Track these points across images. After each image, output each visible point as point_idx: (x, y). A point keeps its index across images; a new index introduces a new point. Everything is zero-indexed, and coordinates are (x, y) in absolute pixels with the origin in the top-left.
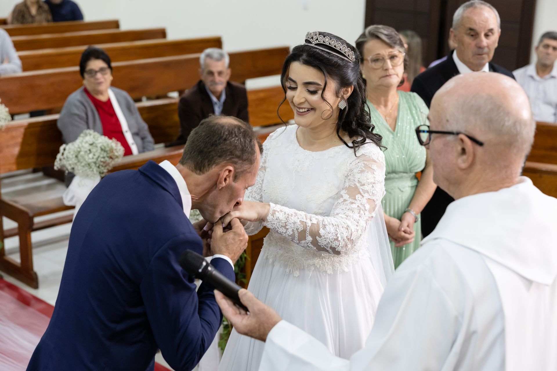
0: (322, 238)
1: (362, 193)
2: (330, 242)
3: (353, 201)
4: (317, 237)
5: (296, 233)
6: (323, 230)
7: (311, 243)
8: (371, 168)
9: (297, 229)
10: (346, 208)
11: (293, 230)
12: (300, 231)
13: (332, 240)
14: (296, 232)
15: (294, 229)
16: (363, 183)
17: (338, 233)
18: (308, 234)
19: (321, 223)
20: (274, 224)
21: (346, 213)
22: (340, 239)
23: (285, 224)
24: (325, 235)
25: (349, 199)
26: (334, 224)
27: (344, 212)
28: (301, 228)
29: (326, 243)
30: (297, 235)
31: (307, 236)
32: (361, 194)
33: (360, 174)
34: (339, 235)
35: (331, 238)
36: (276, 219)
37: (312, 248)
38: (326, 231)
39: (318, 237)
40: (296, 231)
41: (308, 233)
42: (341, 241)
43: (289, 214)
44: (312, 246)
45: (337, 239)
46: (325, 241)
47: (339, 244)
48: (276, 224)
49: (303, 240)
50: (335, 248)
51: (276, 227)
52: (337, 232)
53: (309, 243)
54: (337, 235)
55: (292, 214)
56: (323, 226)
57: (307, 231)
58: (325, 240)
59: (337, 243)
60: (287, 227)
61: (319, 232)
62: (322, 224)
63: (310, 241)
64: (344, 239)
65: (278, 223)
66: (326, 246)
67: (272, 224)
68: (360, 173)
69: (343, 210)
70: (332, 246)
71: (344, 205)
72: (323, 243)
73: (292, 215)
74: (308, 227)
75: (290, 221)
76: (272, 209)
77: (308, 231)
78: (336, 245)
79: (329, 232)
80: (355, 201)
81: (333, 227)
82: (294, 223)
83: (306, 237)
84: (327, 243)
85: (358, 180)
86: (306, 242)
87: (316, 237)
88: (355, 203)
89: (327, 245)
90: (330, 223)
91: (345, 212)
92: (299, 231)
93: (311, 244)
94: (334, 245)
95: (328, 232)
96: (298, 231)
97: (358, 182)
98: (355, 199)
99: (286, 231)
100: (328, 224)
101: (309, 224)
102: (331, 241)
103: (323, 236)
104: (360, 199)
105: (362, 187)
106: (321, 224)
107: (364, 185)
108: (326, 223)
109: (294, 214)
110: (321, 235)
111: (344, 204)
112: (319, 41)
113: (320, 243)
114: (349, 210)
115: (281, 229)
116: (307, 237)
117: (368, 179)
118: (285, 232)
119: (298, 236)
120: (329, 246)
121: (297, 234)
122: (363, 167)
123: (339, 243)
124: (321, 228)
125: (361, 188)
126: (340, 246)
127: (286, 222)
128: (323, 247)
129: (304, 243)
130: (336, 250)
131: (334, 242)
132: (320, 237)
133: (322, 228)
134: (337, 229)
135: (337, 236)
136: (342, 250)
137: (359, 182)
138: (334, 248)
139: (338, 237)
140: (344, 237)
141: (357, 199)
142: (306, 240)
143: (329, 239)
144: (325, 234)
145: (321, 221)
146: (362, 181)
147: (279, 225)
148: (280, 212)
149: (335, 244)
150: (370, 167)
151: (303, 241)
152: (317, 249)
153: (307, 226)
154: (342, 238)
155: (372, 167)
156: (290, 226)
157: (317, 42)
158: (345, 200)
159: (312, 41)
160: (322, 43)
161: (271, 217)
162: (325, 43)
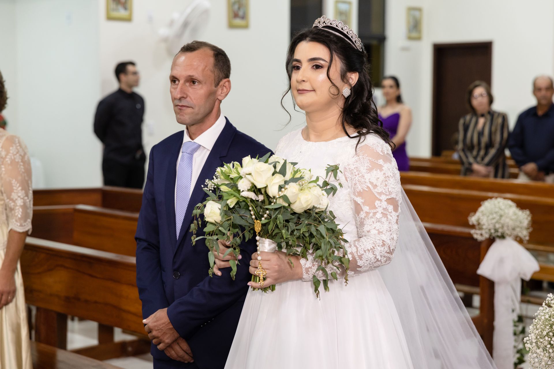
0: (362, 269)
1: (378, 197)
3: (375, 211)
6: (360, 261)
17: (376, 256)
19: (356, 254)
21: (375, 227)
24: (364, 264)
32: (378, 199)
38: (364, 260)
39: (359, 268)
45: (378, 262)
58: (366, 267)
61: (358, 264)
62: (358, 255)
81: (369, 252)
84: (369, 267)
88: (377, 212)
90: (365, 250)
95: (366, 260)
98: (375, 208)
100: (363, 253)
102: (372, 265)
104: (380, 205)
106: (356, 256)
108: (361, 252)
111: (368, 218)
114: (377, 222)
137: (371, 183)
141: (377, 206)
146: (373, 181)
148: (312, 267)
155: (378, 163)
157: (324, 25)
158: (367, 213)
159: (319, 25)
160: (329, 25)
161: (306, 275)
162: (332, 25)
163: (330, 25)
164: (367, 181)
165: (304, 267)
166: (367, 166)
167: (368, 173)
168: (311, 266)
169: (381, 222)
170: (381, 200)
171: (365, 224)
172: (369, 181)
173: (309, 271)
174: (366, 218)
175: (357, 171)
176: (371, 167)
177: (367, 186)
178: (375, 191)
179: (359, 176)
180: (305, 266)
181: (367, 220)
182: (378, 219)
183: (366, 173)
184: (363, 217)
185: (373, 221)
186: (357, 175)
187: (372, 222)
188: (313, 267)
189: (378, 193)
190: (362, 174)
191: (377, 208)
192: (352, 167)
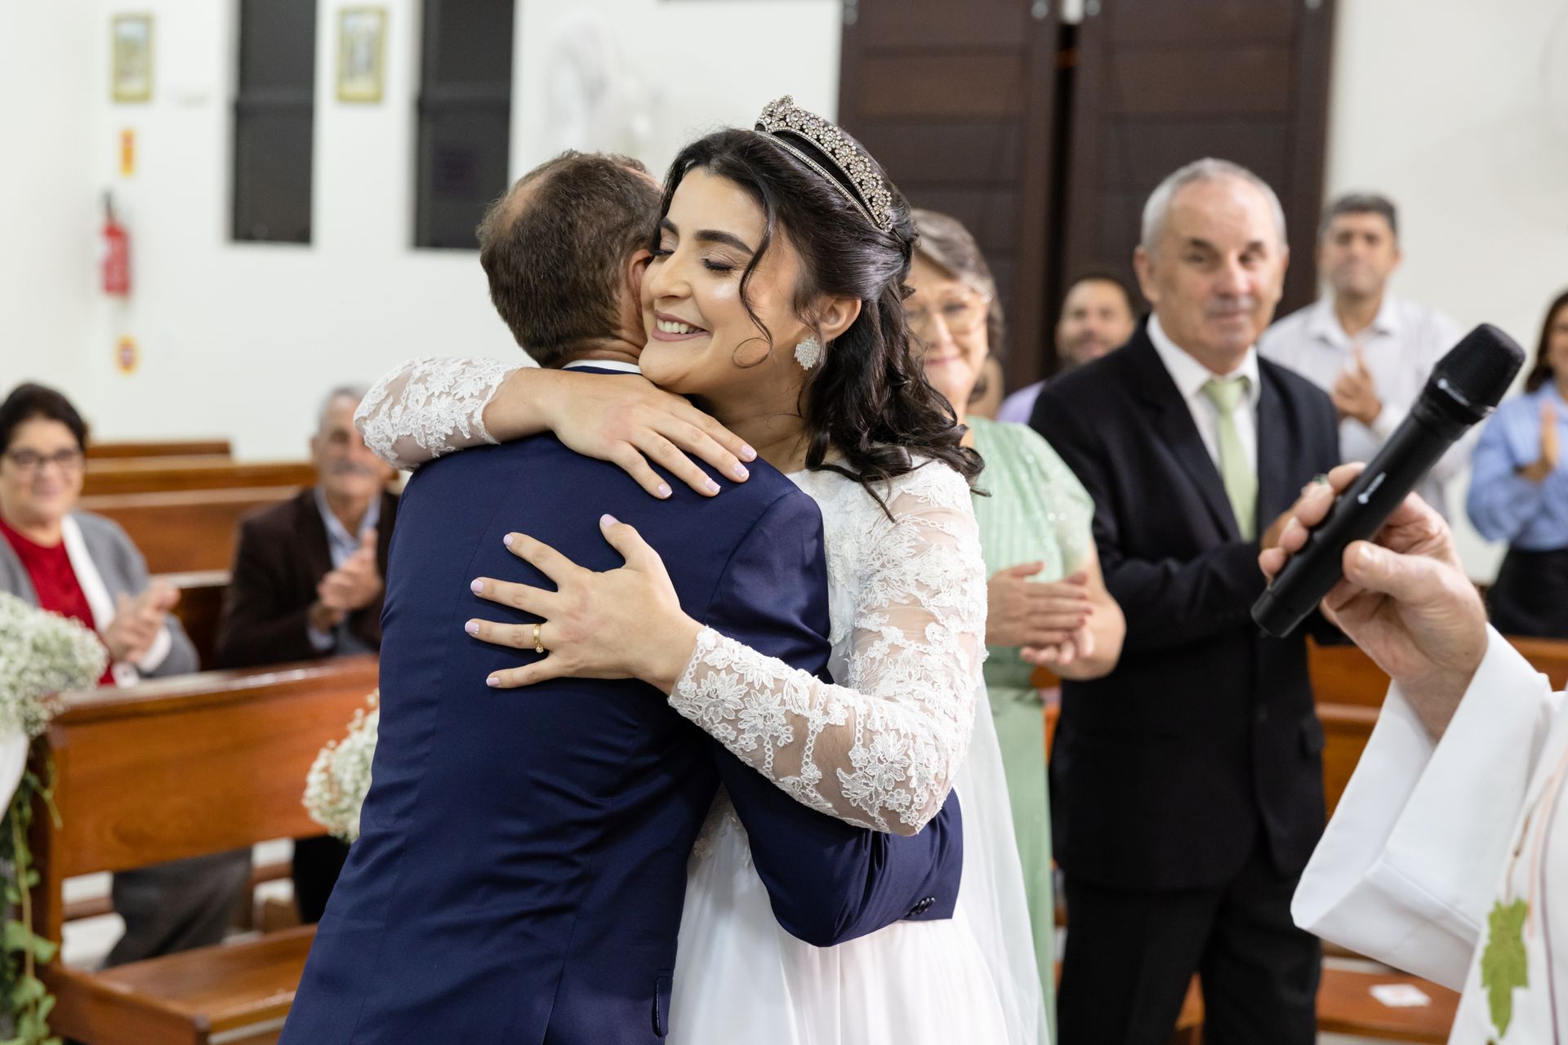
0: (854, 775)
1: (940, 618)
2: (880, 790)
3: (921, 649)
4: (839, 770)
5: (769, 750)
6: (862, 750)
7: (817, 786)
8: (943, 532)
9: (774, 738)
10: (910, 675)
11: (759, 739)
12: (781, 745)
13: (888, 786)
14: (769, 746)
15: (764, 737)
16: (934, 587)
17: (909, 766)
18: (808, 756)
20: (700, 707)
21: (914, 690)
22: (914, 784)
23: (736, 716)
24: (866, 767)
25: (907, 643)
26: (902, 732)
27: (909, 691)
28: (788, 738)
29: (867, 793)
30: (770, 756)
31: (806, 763)
32: (937, 621)
33: (917, 560)
34: (912, 772)
35: (885, 776)
36: (708, 695)
37: (818, 802)
38: (872, 753)
39: (843, 770)
40: (768, 743)
41: (810, 753)
42: (919, 791)
43: (756, 684)
44: (820, 797)
45: (903, 784)
46: (867, 784)
47: (912, 802)
48: (707, 709)
49: (791, 774)
50: (898, 815)
51: (705, 718)
52: (909, 761)
53: (810, 788)
54: (905, 769)
55: (766, 683)
56: (868, 735)
57: (807, 747)
58: (864, 784)
59: (903, 797)
60: (740, 727)
61: (850, 753)
62: (865, 727)
63: (814, 780)
64: (927, 784)
65: (713, 708)
66: (866, 804)
67: (691, 706)
68: (914, 555)
69: (902, 681)
70: (887, 805)
71: (898, 666)
72: (859, 792)
73: (764, 687)
74: (813, 735)
75: (752, 707)
76: (697, 658)
77: (810, 748)
78: (900, 804)
79: (882, 758)
80: (925, 646)
81: (898, 741)
82: (765, 717)
83: (801, 766)
84: (871, 795)
85: (917, 580)
86: (798, 782)
87: (835, 769)
88: (928, 654)
89: (871, 799)
90: (891, 726)
91: (912, 687)
92: (778, 743)
93: (817, 789)
94: (892, 804)
95: (879, 758)
96: (774, 745)
97: (916, 586)
98: (925, 640)
99: (737, 737)
100: (881, 730)
101: (817, 722)
102: (884, 789)
103: (861, 769)
104: (939, 638)
105: (932, 602)
106: (858, 727)
107: (938, 592)
108: (878, 725)
109: (771, 685)
110: (854, 764)
111: (896, 662)
112: (787, 125)
113: (848, 790)
114: (919, 679)
115: (720, 726)
116: (805, 767)
117: (945, 572)
118: (732, 739)
119: (773, 760)
120: (878, 804)
121: (771, 753)
122: (917, 533)
123: (912, 798)
124: (857, 743)
125: (931, 605)
126: (913, 807)
127: (740, 710)
128: (855, 805)
129: (794, 784)
130: (902, 821)
131: (895, 794)
132: (850, 769)
133: (862, 742)
134: (908, 749)
135: (905, 773)
136: (919, 821)
137: (921, 585)
138: (894, 811)
139: (909, 778)
140: (930, 777)
141: (929, 638)
142: (800, 774)
143: (880, 779)
144: (869, 762)
145: (860, 716)
146: (929, 582)
147: (716, 713)
148: (724, 671)
149: (898, 800)
150: (940, 529)
151: (790, 777)
152: (834, 807)
153: (810, 732)
154: (921, 780)
155: (944, 530)
156: (750, 724)
157: (782, 126)
158: (895, 648)
159: (769, 121)
160: (795, 130)
161: (690, 683)
162: (804, 134)
163: (798, 132)
164: (909, 579)
165: (700, 656)
166: (910, 540)
167: (913, 557)
168: (720, 668)
169: (934, 682)
171: (882, 678)
173: (706, 678)
174: (890, 660)
176: (923, 540)
180: (702, 657)
181: (892, 667)
182: (926, 669)
183: (907, 556)
184: (879, 656)
185: (910, 672)
187: (907, 675)
188: (723, 673)
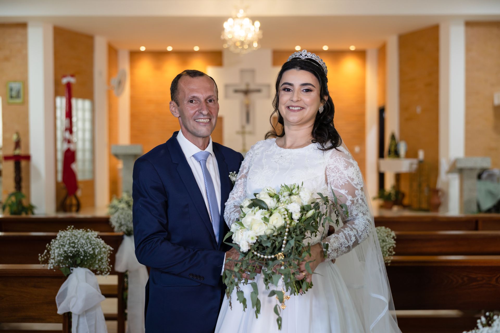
157: (306, 57)
159: (302, 57)
160: (310, 57)
162: (312, 58)
164: (346, 176)
166: (344, 165)
167: (345, 170)
170: (357, 189)
172: (348, 176)
175: (337, 169)
176: (347, 165)
177: (347, 180)
178: (352, 183)
179: (339, 173)
183: (344, 170)
186: (337, 172)
189: (355, 184)
190: (341, 171)
191: (357, 196)
192: (332, 167)
